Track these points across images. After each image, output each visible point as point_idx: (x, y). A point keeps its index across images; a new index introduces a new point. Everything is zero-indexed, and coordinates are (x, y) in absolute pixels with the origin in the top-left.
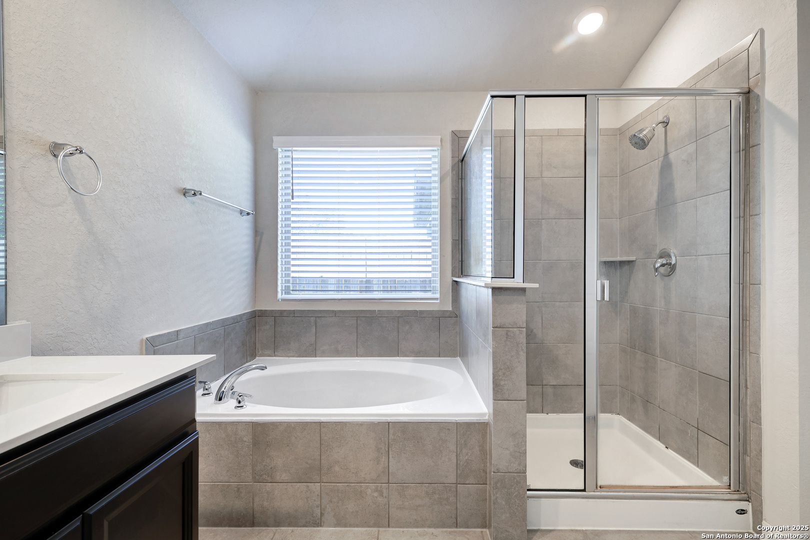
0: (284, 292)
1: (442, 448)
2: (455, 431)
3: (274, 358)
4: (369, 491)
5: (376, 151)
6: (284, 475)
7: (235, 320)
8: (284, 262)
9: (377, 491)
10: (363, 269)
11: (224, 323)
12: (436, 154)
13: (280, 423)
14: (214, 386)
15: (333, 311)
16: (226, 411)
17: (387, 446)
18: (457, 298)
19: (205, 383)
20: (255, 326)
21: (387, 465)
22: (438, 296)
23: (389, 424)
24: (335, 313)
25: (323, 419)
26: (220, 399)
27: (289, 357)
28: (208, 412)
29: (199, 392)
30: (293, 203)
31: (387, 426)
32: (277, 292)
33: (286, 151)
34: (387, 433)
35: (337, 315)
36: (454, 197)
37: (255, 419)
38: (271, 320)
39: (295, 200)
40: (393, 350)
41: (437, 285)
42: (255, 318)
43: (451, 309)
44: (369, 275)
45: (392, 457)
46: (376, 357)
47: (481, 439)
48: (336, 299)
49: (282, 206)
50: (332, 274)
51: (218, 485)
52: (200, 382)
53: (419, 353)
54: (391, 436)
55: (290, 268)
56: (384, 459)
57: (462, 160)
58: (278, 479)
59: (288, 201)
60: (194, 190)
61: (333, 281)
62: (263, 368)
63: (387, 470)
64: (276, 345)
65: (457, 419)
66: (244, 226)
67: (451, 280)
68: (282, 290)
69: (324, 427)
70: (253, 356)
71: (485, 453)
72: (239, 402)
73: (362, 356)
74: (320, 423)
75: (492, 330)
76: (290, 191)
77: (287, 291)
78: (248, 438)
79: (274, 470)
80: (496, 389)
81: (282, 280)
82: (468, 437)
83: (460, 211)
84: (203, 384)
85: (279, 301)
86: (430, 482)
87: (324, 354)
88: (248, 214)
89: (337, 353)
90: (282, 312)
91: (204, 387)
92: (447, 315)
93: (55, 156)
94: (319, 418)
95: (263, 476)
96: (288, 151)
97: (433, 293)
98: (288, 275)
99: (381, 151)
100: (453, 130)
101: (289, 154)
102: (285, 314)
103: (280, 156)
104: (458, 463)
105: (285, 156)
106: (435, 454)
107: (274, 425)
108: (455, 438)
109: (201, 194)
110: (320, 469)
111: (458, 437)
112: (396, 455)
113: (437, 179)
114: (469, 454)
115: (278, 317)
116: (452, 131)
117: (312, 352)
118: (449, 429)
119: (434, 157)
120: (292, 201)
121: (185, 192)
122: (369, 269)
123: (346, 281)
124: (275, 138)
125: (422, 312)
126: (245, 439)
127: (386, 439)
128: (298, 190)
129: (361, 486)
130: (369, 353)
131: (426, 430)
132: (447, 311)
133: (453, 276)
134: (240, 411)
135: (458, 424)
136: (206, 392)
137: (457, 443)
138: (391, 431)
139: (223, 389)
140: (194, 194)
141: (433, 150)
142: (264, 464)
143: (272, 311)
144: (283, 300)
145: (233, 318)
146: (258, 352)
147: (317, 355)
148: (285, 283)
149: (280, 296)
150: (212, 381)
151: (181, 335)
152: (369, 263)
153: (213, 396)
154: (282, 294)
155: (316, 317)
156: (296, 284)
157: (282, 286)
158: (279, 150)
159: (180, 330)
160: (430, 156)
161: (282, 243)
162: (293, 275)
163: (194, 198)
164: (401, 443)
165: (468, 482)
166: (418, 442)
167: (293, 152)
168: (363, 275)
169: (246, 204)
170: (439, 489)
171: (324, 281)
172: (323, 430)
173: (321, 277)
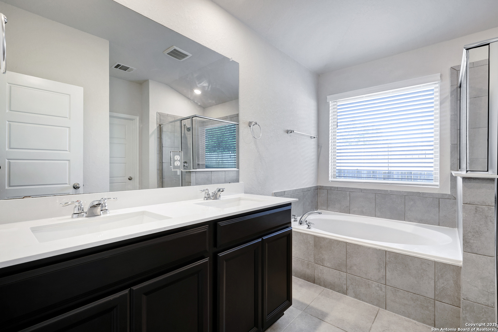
0: (332, 177)
1: (423, 275)
2: (433, 266)
3: (327, 211)
4: (374, 286)
5: (390, 92)
6: (328, 264)
7: (308, 190)
8: (332, 161)
9: (378, 287)
10: (387, 165)
11: (303, 190)
12: (437, 85)
13: (327, 238)
14: (298, 218)
15: (360, 189)
16: (303, 229)
17: (385, 264)
18: (456, 185)
19: (295, 216)
20: (318, 194)
21: (385, 274)
22: (438, 183)
23: (386, 252)
24: (361, 190)
25: (348, 241)
26: (301, 224)
27: (335, 212)
28: (297, 227)
29: (292, 220)
30: (338, 129)
31: (385, 253)
32: (328, 177)
33: (334, 102)
34: (385, 257)
35: (363, 191)
36: (453, 114)
37: (315, 234)
38: (325, 191)
39: (339, 128)
40: (401, 216)
41: (437, 176)
42: (318, 190)
43: (450, 193)
44: (390, 169)
45: (388, 271)
46: (388, 219)
47: (456, 277)
48: (362, 182)
49: (332, 131)
50: (365, 168)
51: (300, 260)
52: (293, 215)
53: (421, 221)
54: (387, 259)
55: (336, 164)
56: (383, 271)
57: (460, 87)
58: (325, 265)
59: (335, 128)
60: (291, 130)
61: (365, 172)
62: (320, 213)
63: (385, 277)
64: (328, 204)
65: (435, 259)
66: (313, 143)
67: (450, 173)
68: (331, 176)
69: (348, 245)
70: (317, 208)
71: (458, 286)
72: (309, 226)
73: (378, 217)
74: (346, 243)
75: (463, 205)
76: (336, 123)
77: (335, 177)
78: (312, 242)
79: (324, 260)
80: (465, 245)
81: (331, 171)
82: (444, 273)
83: (459, 123)
84: (294, 216)
85: (329, 182)
86: (414, 292)
87: (354, 213)
88: (314, 138)
89: (362, 213)
90: (331, 187)
91: (295, 218)
92: (446, 197)
93: (250, 126)
94: (345, 240)
95: (320, 261)
96: (335, 102)
97: (435, 182)
98: (335, 168)
99: (392, 92)
100: (452, 66)
101: (336, 103)
102: (333, 189)
103: (330, 105)
104: (436, 287)
105: (334, 105)
106: (418, 277)
107: (324, 239)
108: (434, 271)
109: (293, 132)
110: (346, 266)
111: (436, 271)
112: (391, 270)
113: (438, 103)
114: (445, 284)
115: (330, 190)
116: (452, 68)
117: (348, 210)
118: (428, 264)
119: (436, 88)
120: (337, 128)
121: (287, 132)
122: (390, 165)
123: (373, 172)
124: (328, 97)
125: (423, 193)
126: (311, 242)
127: (384, 260)
128: (340, 122)
129: (369, 281)
130: (383, 215)
131: (411, 260)
132: (446, 194)
133: (452, 169)
134: (309, 230)
135: (436, 263)
136: (295, 220)
137: (435, 274)
138: (388, 256)
139: (302, 220)
140: (291, 132)
141: (436, 84)
142: (319, 256)
143: (326, 187)
144: (332, 181)
145: (307, 188)
146: (319, 207)
147: (350, 213)
148: (333, 172)
149: (330, 179)
150: (298, 216)
151: (286, 193)
152: (390, 161)
153: (298, 222)
154: (331, 178)
155: (350, 192)
156: (340, 173)
157: (331, 174)
158: (330, 102)
159: (285, 191)
160: (433, 88)
161: (331, 151)
162: (338, 168)
163: (291, 134)
164: (394, 264)
165: (443, 301)
166: (405, 266)
167: (338, 102)
168: (387, 169)
169: (313, 133)
170: (421, 298)
171: (359, 172)
172: (347, 246)
173: (357, 170)
